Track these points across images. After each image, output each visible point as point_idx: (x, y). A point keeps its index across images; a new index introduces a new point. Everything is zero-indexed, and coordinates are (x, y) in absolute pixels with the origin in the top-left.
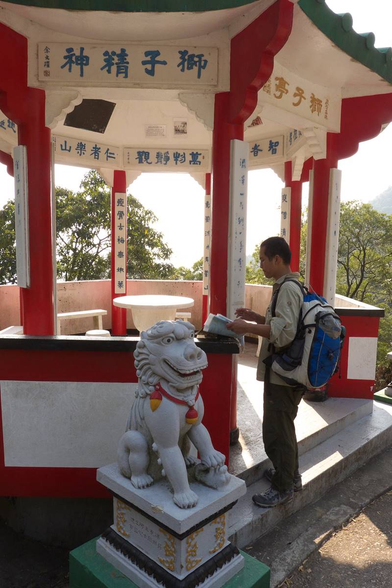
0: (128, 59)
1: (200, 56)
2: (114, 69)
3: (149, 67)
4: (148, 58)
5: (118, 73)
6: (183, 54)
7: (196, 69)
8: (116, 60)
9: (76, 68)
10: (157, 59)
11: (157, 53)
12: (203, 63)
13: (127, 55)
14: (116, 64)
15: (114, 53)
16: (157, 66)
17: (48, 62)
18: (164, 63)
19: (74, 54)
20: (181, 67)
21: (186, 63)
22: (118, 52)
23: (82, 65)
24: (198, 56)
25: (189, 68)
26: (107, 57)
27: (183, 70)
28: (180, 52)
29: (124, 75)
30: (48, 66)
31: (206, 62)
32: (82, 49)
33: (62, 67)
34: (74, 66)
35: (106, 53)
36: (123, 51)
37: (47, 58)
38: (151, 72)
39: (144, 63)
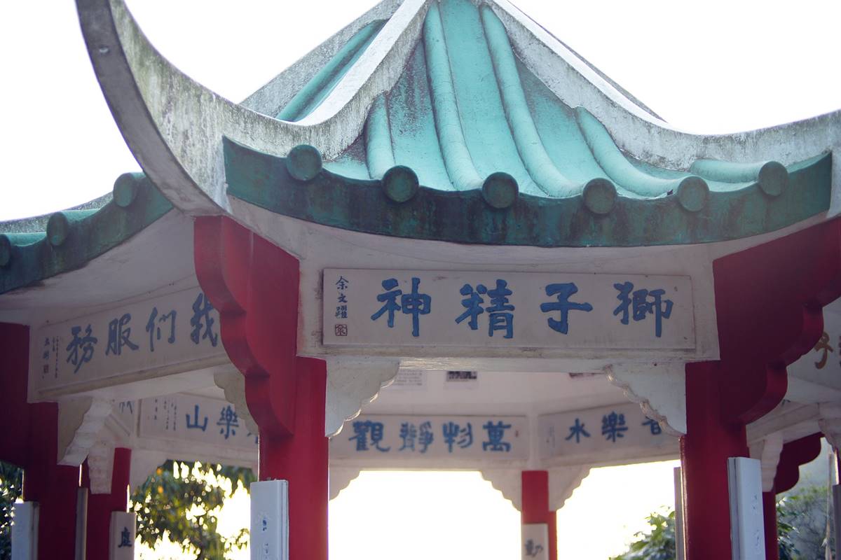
0: (512, 300)
1: (658, 294)
2: (483, 319)
3: (556, 315)
4: (554, 299)
5: (493, 328)
6: (624, 289)
7: (650, 318)
8: (487, 301)
9: (403, 320)
10: (572, 299)
11: (572, 289)
12: (664, 307)
13: (510, 293)
14: (489, 310)
15: (482, 289)
16: (572, 314)
17: (344, 308)
18: (587, 308)
19: (400, 292)
20: (621, 315)
21: (630, 307)
22: (492, 286)
23: (415, 313)
24: (653, 293)
25: (636, 318)
26: (469, 297)
27: (625, 321)
28: (617, 286)
29: (504, 332)
30: (344, 315)
31: (670, 304)
32: (416, 282)
33: (374, 317)
34: (398, 314)
35: (466, 290)
36: (501, 284)
37: (342, 298)
38: (560, 326)
39: (545, 308)
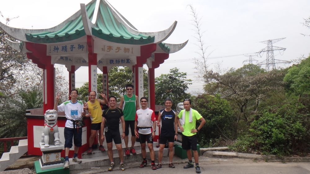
0: (67, 48)
1: (83, 45)
2: (64, 50)
3: (71, 49)
4: (71, 47)
5: (65, 51)
6: (79, 45)
7: (82, 48)
8: (64, 48)
9: (56, 51)
10: (73, 47)
11: (73, 45)
15: (64, 46)
16: (73, 49)
18: (75, 48)
19: (56, 48)
21: (79, 47)
22: (65, 46)
23: (57, 50)
27: (79, 49)
30: (51, 51)
32: (57, 46)
33: (53, 51)
35: (62, 47)
37: (50, 49)
